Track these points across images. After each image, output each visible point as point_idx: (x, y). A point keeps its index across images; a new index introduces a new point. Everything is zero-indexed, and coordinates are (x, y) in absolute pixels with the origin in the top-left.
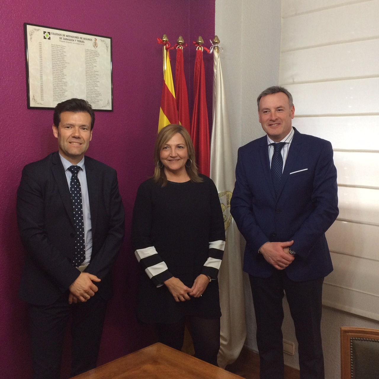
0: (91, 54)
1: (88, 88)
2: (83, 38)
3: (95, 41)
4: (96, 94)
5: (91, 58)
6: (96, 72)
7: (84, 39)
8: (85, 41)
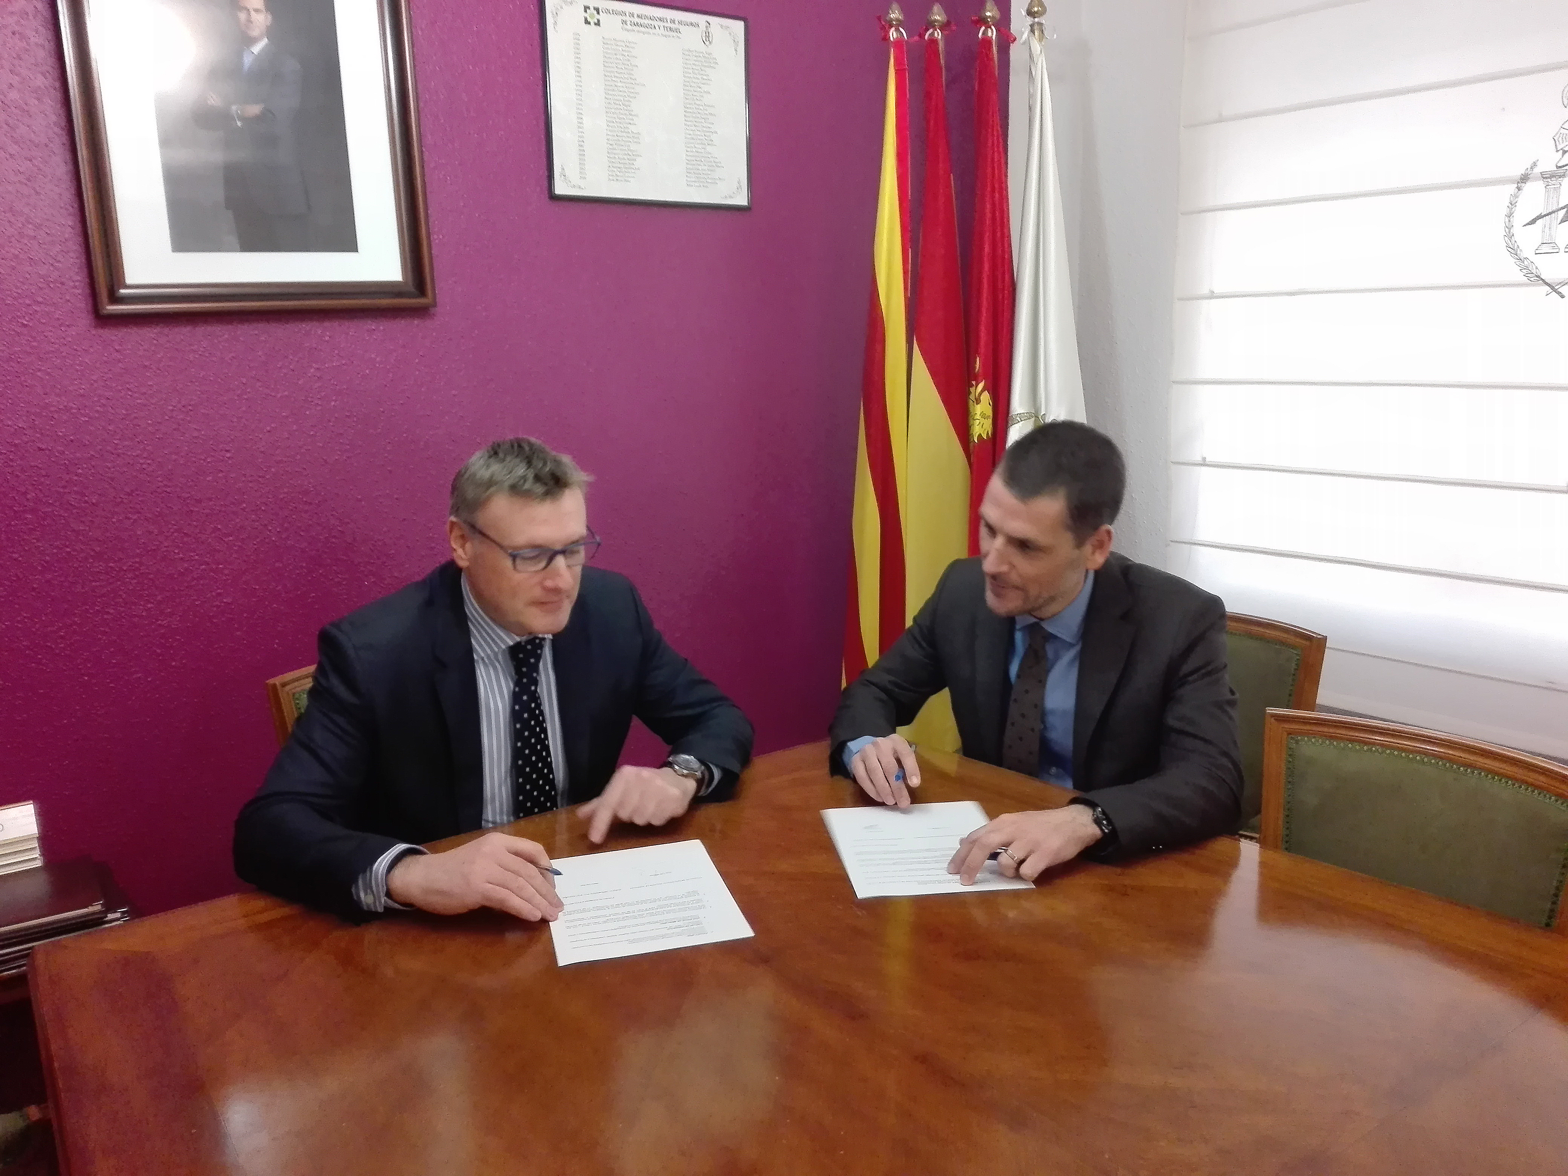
0: (696, 61)
1: (689, 149)
2: (677, 22)
3: (706, 27)
4: (710, 164)
5: (697, 72)
6: (709, 106)
7: (680, 23)
8: (682, 28)
